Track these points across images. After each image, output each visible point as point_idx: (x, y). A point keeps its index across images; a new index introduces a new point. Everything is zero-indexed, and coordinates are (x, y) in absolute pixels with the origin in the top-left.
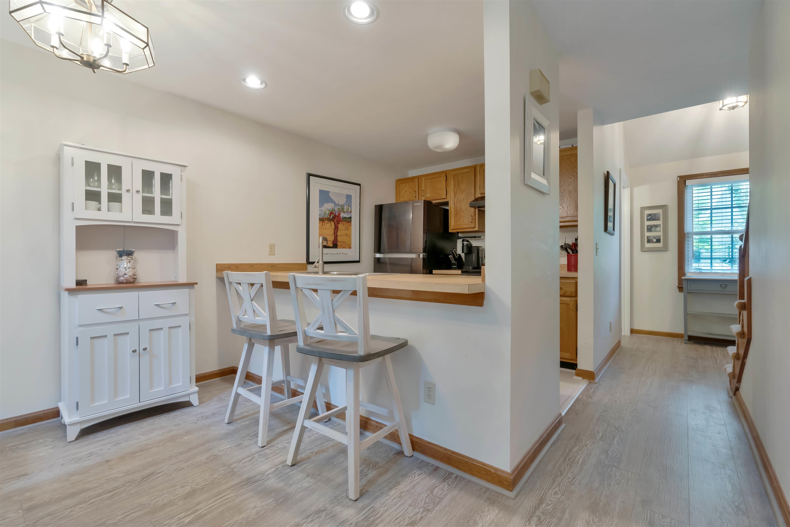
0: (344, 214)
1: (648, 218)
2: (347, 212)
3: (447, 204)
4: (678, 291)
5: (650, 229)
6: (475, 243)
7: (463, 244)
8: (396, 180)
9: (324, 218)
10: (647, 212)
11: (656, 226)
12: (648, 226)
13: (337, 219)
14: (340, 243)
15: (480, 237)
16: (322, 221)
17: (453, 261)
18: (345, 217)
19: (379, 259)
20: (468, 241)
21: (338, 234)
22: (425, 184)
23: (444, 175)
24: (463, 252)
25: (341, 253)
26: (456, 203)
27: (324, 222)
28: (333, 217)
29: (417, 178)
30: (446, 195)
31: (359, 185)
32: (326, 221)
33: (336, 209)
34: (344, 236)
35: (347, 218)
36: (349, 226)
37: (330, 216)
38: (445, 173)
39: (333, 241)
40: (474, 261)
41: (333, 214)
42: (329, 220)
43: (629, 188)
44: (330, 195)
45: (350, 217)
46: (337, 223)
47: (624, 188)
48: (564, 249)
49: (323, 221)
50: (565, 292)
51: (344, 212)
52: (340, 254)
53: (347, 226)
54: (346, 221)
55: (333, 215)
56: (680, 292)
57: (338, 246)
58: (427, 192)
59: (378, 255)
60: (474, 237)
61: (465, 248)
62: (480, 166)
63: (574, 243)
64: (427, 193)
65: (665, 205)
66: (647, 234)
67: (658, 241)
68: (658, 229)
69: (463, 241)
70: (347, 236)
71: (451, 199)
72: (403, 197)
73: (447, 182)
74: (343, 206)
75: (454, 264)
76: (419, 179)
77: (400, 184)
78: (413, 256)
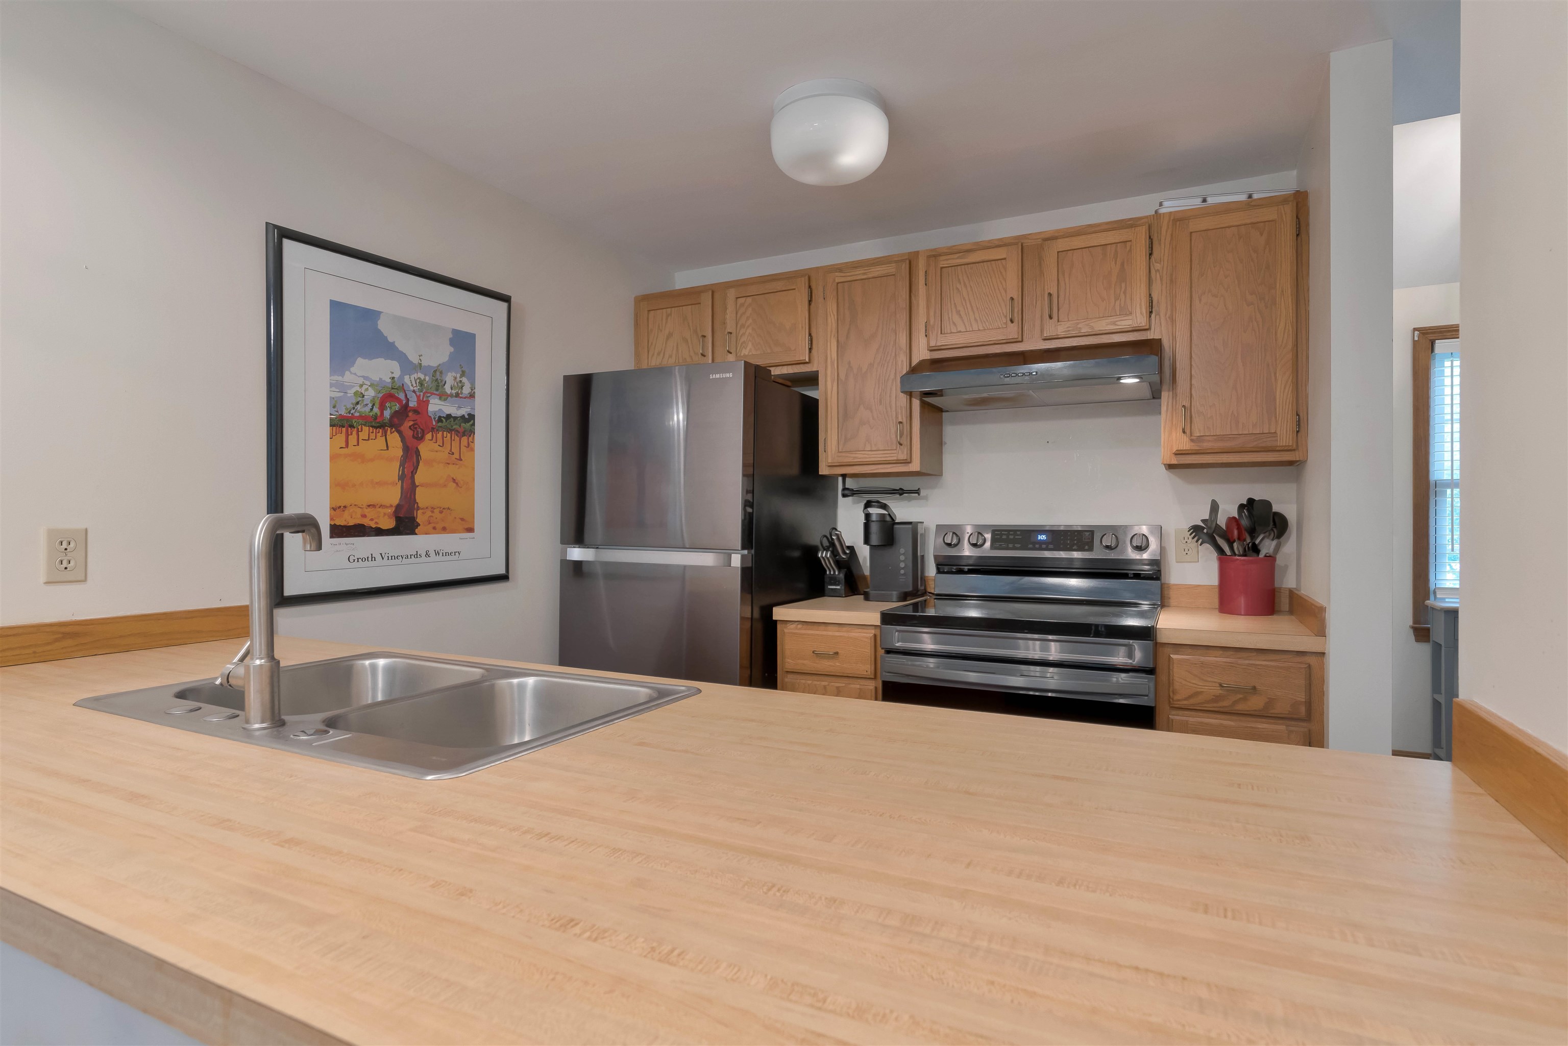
0: (443, 403)
2: (457, 395)
3: (812, 379)
4: (1413, 638)
6: (902, 511)
7: (868, 516)
8: (635, 297)
9: (353, 417)
13: (411, 423)
14: (429, 513)
15: (917, 492)
16: (344, 429)
17: (832, 570)
18: (449, 416)
19: (578, 566)
20: (884, 506)
21: (419, 478)
22: (737, 313)
23: (802, 284)
24: (867, 541)
25: (432, 554)
26: (843, 379)
27: (354, 433)
28: (396, 412)
29: (710, 293)
30: (810, 349)
31: (506, 299)
32: (366, 429)
33: (409, 381)
34: (445, 486)
35: (455, 418)
36: (463, 449)
37: (382, 408)
38: (807, 277)
39: (398, 507)
40: (902, 572)
41: (398, 400)
42: (379, 425)
45: (469, 415)
46: (413, 436)
48: (1206, 538)
49: (352, 426)
50: (1271, 702)
51: (443, 396)
52: (427, 555)
53: (455, 449)
54: (450, 431)
55: (397, 407)
56: (1417, 640)
57: (418, 525)
58: (742, 340)
59: (576, 554)
60: (900, 492)
61: (874, 528)
62: (929, 257)
63: (1234, 518)
64: (744, 342)
69: (868, 505)
70: (457, 484)
71: (827, 365)
72: (659, 354)
73: (811, 306)
74: (441, 373)
75: (834, 580)
76: (717, 296)
77: (649, 311)
78: (706, 559)
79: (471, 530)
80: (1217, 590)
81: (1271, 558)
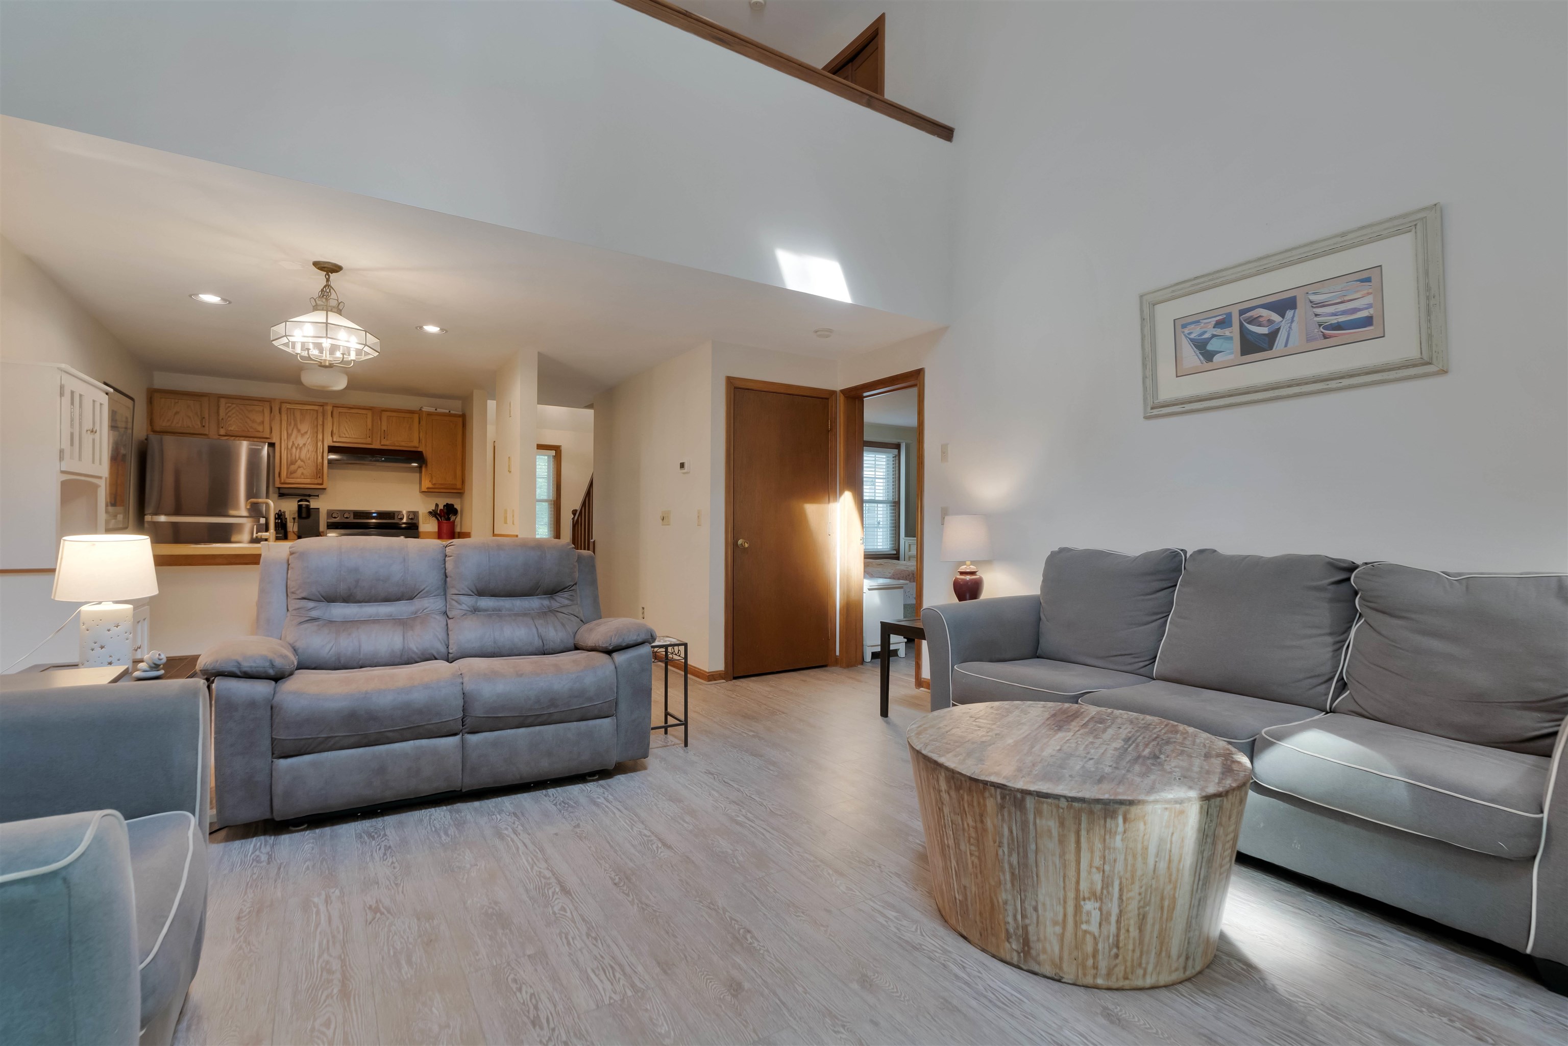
79: (123, 506)
80: (437, 533)
81: (454, 522)
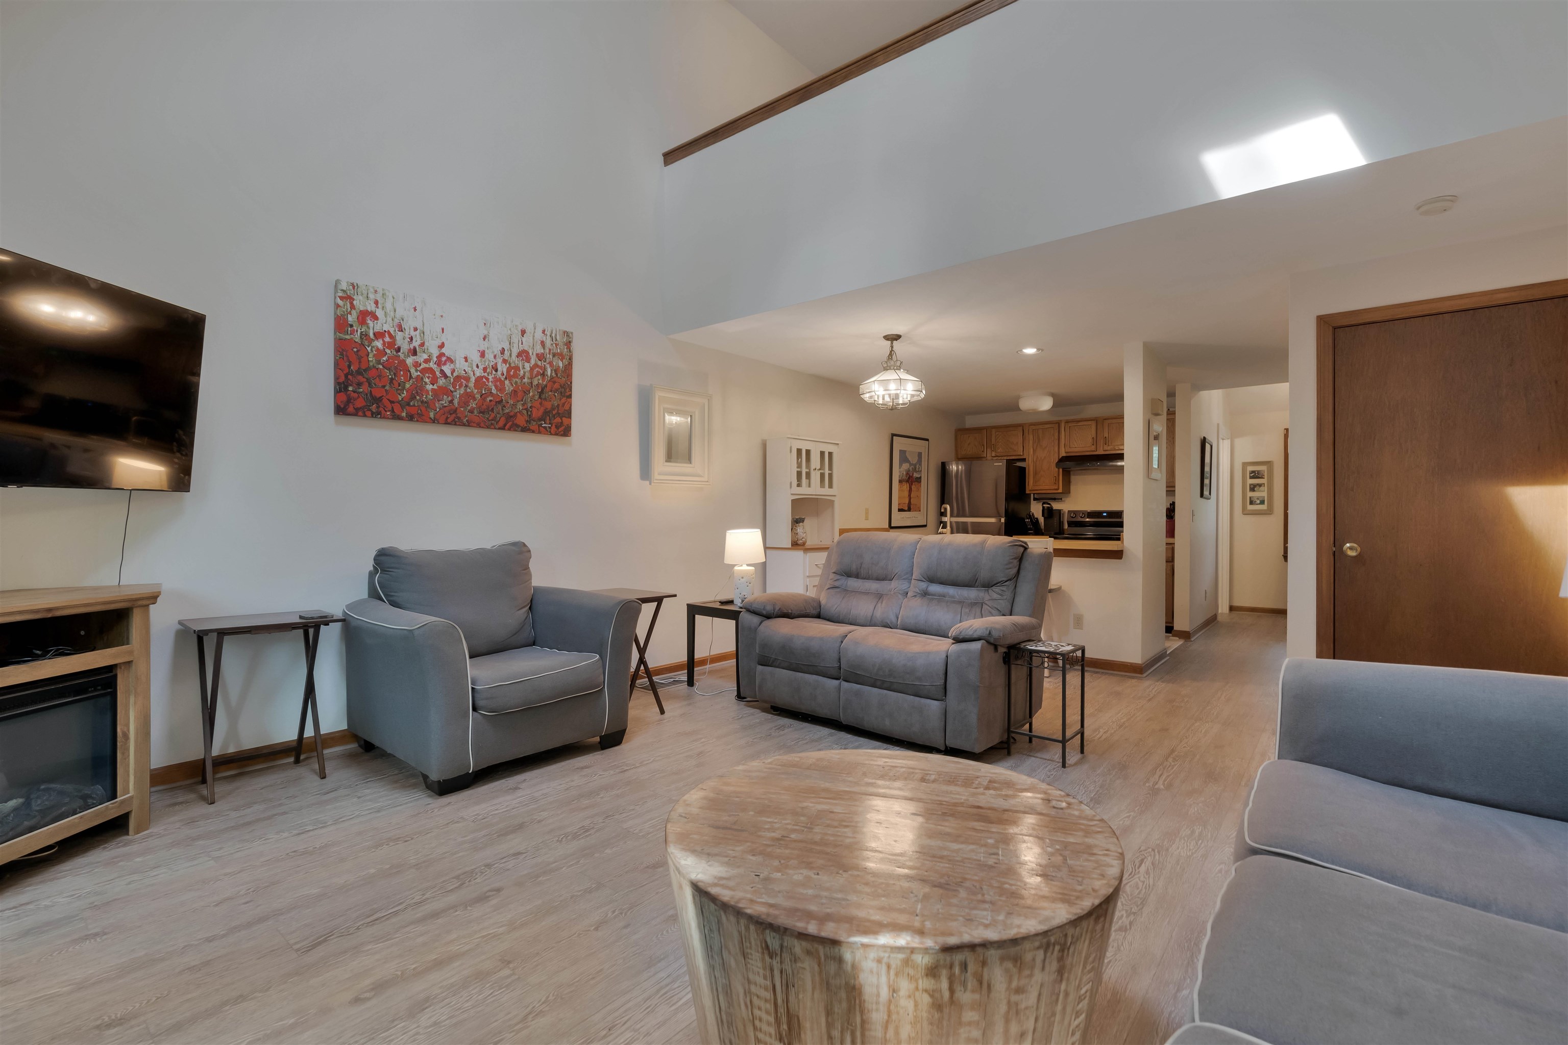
0: (916, 474)
1: (1251, 475)
2: (919, 472)
3: (1024, 460)
4: (1283, 560)
5: (1253, 488)
6: (1056, 506)
7: (1043, 507)
8: (955, 430)
9: (902, 479)
10: (1250, 468)
11: (1260, 485)
12: (1250, 485)
13: (911, 480)
14: (913, 506)
15: (1061, 499)
16: (901, 483)
17: (1030, 527)
20: (1049, 504)
21: (912, 496)
22: (996, 436)
23: (1020, 429)
24: (1043, 516)
25: (914, 518)
26: (1035, 462)
29: (984, 429)
31: (927, 440)
32: (904, 482)
33: (911, 468)
34: (916, 498)
35: (918, 478)
36: (919, 487)
37: (907, 476)
38: (1022, 426)
39: (909, 504)
40: (1056, 524)
41: (909, 474)
42: (906, 481)
43: (1229, 440)
44: (907, 455)
45: (920, 477)
46: (911, 484)
47: (1223, 439)
51: (916, 472)
54: (917, 482)
55: (909, 476)
56: (1285, 561)
57: (911, 509)
61: (1045, 511)
62: (1065, 422)
64: (998, 448)
65: (1270, 462)
66: (1250, 494)
67: (1262, 502)
68: (1262, 488)
69: (1043, 503)
70: (918, 497)
71: (1029, 455)
72: (965, 450)
73: (1023, 436)
74: (916, 465)
75: (1031, 530)
76: (988, 431)
77: (961, 435)
78: (992, 520)
79: (920, 511)
